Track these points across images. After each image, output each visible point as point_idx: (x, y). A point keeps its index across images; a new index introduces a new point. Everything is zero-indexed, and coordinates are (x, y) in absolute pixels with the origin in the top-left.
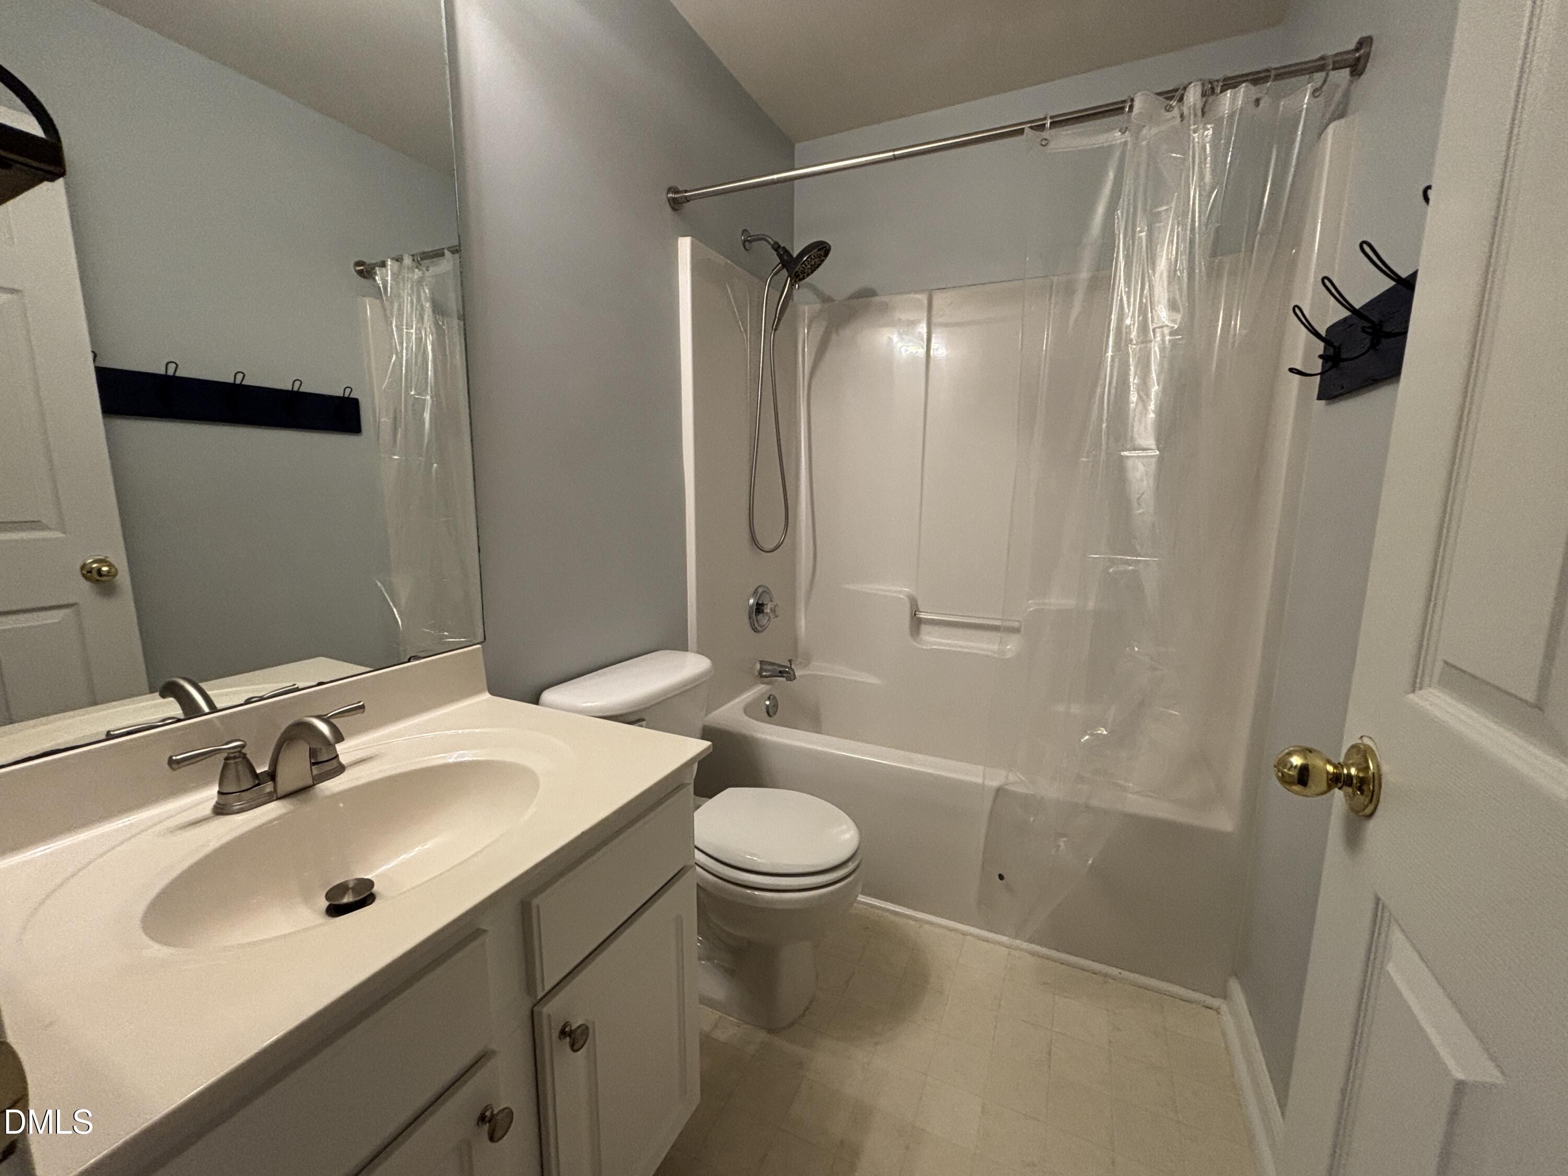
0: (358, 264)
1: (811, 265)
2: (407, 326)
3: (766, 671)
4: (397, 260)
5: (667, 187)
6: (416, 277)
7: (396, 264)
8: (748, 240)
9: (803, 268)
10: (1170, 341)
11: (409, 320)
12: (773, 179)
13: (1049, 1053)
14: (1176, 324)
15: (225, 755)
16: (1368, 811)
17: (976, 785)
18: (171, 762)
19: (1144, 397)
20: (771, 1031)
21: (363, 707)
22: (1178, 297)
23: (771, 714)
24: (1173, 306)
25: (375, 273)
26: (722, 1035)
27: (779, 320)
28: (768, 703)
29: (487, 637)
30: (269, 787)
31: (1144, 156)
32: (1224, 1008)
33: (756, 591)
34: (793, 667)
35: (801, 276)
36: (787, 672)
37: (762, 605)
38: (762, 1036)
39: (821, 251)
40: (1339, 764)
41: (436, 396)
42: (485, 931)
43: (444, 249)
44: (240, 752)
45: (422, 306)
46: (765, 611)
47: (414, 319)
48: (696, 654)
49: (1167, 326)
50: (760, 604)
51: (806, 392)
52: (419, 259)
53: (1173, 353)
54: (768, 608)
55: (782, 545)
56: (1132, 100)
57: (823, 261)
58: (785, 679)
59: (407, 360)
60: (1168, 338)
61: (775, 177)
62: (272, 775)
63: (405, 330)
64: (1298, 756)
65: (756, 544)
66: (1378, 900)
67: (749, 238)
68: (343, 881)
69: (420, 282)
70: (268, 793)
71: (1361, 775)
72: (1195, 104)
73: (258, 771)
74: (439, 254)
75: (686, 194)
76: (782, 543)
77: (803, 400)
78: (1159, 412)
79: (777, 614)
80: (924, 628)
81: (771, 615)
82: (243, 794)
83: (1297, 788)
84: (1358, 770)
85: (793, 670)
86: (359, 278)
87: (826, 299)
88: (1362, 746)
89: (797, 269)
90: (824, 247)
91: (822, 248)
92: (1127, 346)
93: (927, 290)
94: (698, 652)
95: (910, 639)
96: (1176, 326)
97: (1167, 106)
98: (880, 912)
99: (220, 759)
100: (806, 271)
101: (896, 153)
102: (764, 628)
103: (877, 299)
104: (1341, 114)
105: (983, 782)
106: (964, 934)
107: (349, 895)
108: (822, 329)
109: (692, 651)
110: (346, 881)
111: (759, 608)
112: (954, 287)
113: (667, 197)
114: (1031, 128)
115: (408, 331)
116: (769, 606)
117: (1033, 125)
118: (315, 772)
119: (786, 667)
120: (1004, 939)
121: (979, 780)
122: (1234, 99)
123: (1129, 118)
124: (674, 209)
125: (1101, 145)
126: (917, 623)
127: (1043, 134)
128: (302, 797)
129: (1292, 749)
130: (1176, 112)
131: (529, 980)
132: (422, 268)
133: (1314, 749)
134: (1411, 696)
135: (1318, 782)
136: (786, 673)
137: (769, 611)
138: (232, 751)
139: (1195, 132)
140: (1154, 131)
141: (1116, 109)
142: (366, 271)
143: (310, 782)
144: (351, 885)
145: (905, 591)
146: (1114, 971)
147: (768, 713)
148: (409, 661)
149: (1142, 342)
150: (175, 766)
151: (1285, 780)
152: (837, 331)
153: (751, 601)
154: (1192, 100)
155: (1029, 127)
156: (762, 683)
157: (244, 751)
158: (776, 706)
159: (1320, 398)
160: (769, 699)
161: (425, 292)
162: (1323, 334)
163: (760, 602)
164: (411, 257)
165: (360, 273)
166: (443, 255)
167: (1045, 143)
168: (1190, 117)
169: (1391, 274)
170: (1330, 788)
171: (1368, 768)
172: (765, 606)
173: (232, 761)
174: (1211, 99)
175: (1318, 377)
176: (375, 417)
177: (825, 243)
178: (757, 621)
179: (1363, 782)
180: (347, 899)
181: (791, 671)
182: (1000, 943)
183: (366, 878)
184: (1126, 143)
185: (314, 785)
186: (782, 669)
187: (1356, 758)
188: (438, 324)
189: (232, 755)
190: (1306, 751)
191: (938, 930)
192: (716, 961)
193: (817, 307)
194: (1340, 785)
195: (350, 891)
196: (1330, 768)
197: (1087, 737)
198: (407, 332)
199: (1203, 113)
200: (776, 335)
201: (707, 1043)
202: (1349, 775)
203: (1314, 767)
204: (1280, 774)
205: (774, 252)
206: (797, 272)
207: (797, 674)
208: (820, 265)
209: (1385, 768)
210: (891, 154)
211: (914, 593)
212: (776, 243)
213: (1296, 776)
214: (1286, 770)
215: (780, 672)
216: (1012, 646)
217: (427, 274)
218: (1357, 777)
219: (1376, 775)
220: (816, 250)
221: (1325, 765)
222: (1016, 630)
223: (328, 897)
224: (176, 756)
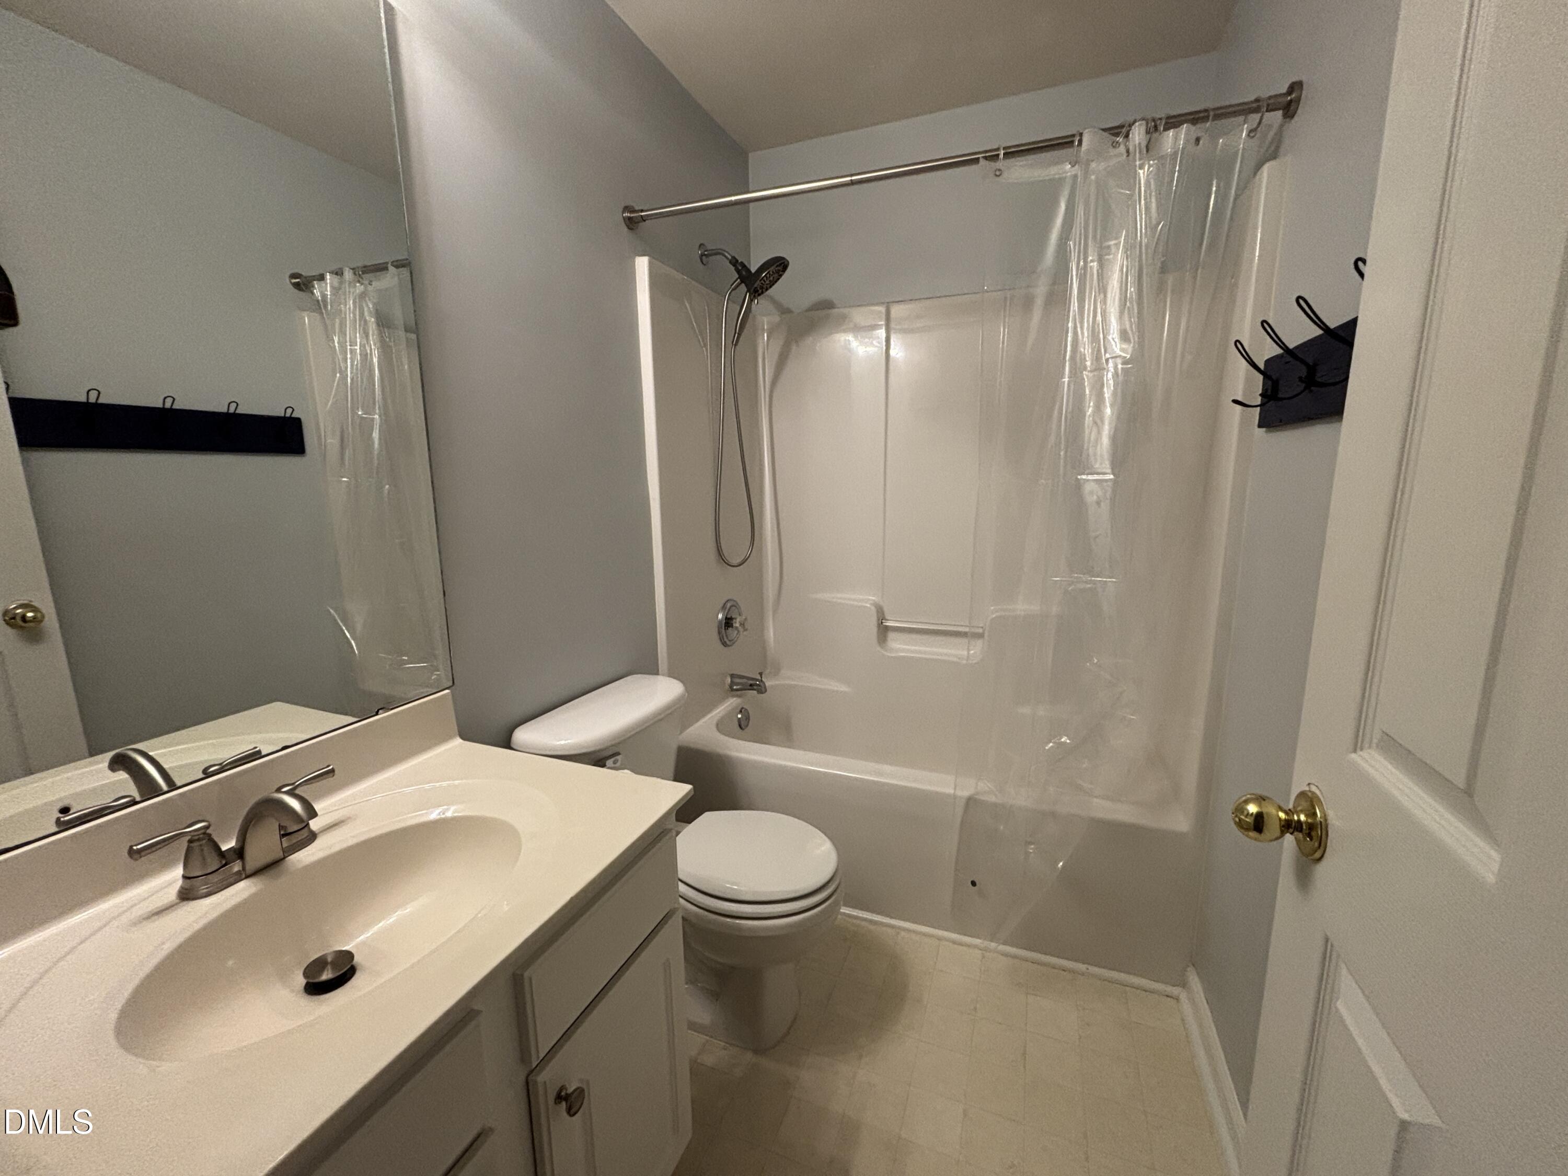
0: (293, 276)
1: (770, 281)
2: (350, 342)
3: (737, 684)
4: (337, 274)
5: (623, 205)
6: (358, 291)
7: (336, 279)
8: (705, 255)
9: (762, 283)
10: (1122, 368)
11: (353, 337)
12: (731, 201)
13: (1024, 1054)
14: (1127, 354)
15: (188, 838)
16: (1317, 855)
17: (949, 795)
18: (131, 852)
19: (1099, 422)
20: (756, 1052)
21: (333, 771)
22: (1128, 327)
23: (743, 726)
24: (1124, 336)
25: (313, 286)
26: (709, 1060)
27: (739, 334)
28: (739, 716)
29: (455, 682)
30: (237, 867)
31: (1093, 189)
32: (1183, 996)
33: (724, 607)
34: (763, 680)
35: (760, 291)
36: (759, 685)
37: (731, 619)
38: (749, 1056)
39: (779, 266)
40: (1290, 810)
41: (385, 414)
42: (478, 1012)
43: (387, 263)
44: (204, 833)
45: (366, 321)
46: (734, 625)
47: (358, 335)
48: (668, 678)
49: (1120, 356)
50: (729, 619)
51: (767, 399)
52: (360, 273)
53: (1125, 381)
54: (738, 622)
55: (749, 560)
56: (1081, 135)
57: (781, 276)
58: (755, 692)
59: (352, 379)
60: (1120, 366)
61: (733, 198)
62: (239, 853)
63: (349, 347)
64: (1254, 803)
65: (723, 559)
66: (1327, 940)
67: (706, 253)
68: (320, 955)
69: (363, 296)
70: (237, 872)
71: (1310, 821)
72: (1140, 144)
73: (224, 848)
74: (381, 268)
75: (643, 214)
76: (749, 557)
77: (765, 408)
78: (1114, 439)
79: (746, 627)
80: (891, 635)
81: (741, 629)
82: (210, 877)
83: (1253, 834)
84: (1306, 816)
85: (764, 683)
86: (296, 291)
87: (785, 311)
88: (1310, 794)
89: (756, 286)
90: (782, 263)
91: (781, 264)
92: (1082, 373)
93: (883, 303)
94: (670, 676)
95: (879, 648)
96: (1128, 356)
97: (1113, 142)
98: (858, 922)
99: (183, 843)
100: (765, 286)
101: (854, 178)
102: (733, 642)
103: (835, 311)
104: (1273, 155)
105: (954, 793)
106: (940, 939)
107: (328, 970)
108: (781, 343)
109: (663, 675)
110: (323, 955)
111: (728, 622)
112: (911, 300)
113: (623, 217)
114: (986, 158)
115: (352, 347)
116: (738, 620)
117: (987, 155)
118: (285, 845)
119: (757, 680)
120: (977, 941)
121: (952, 791)
122: (1176, 138)
123: (1079, 151)
124: (630, 229)
125: (1051, 177)
126: (883, 631)
127: (997, 164)
128: (272, 872)
129: (1249, 796)
130: (1122, 149)
131: (524, 1053)
132: (364, 282)
133: (1266, 797)
134: (1353, 756)
135: (1272, 828)
136: (756, 686)
137: (738, 625)
138: (196, 833)
139: (1141, 167)
140: (1102, 165)
141: (1066, 143)
142: (303, 284)
143: (281, 855)
144: (329, 959)
145: (869, 600)
146: (1082, 967)
147: (740, 726)
148: (377, 714)
149: (1095, 370)
150: (136, 856)
151: (1240, 824)
152: (797, 342)
153: (720, 616)
154: (1137, 138)
155: (983, 157)
156: (733, 696)
157: (209, 831)
158: (748, 718)
159: (1260, 426)
160: (741, 712)
161: (367, 305)
162: (1262, 366)
163: (729, 616)
164: (351, 271)
165: (297, 286)
166: (386, 269)
167: (998, 173)
168: (1135, 154)
169: (1321, 325)
170: (1283, 833)
171: (1315, 814)
172: (734, 621)
173: (195, 844)
174: (1155, 135)
175: (1258, 409)
176: (319, 437)
177: (783, 258)
178: (727, 636)
179: (1311, 827)
180: (326, 976)
181: (762, 684)
182: (976, 947)
183: (344, 949)
184: (1075, 176)
185: (284, 858)
186: (751, 682)
187: (1304, 804)
188: (385, 340)
189: (196, 838)
190: (1260, 799)
191: (914, 936)
192: (699, 985)
193: (777, 319)
194: (1291, 830)
195: (329, 967)
196: (1282, 815)
197: (1051, 744)
198: (350, 349)
199: (1147, 151)
200: (736, 351)
201: (697, 1071)
202: (1299, 821)
203: (1267, 813)
204: (1237, 820)
205: (731, 266)
206: (756, 288)
207: (767, 684)
208: (779, 279)
209: (1331, 814)
210: (849, 179)
211: (881, 603)
212: (734, 257)
213: (1252, 823)
214: (1243, 817)
215: (751, 685)
216: (974, 651)
217: (370, 288)
218: (1306, 822)
219: (1323, 824)
220: (775, 265)
221: (1278, 811)
222: (980, 636)
223: (306, 974)
224: (136, 845)
